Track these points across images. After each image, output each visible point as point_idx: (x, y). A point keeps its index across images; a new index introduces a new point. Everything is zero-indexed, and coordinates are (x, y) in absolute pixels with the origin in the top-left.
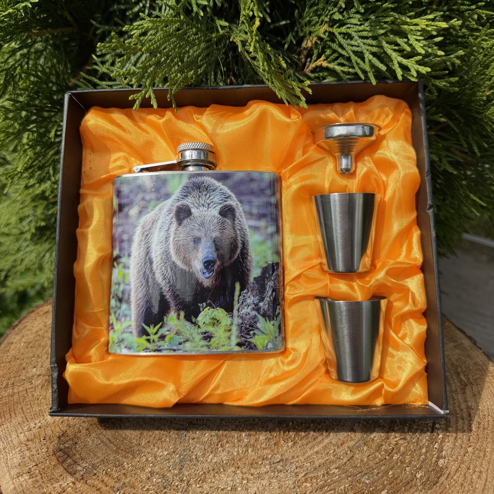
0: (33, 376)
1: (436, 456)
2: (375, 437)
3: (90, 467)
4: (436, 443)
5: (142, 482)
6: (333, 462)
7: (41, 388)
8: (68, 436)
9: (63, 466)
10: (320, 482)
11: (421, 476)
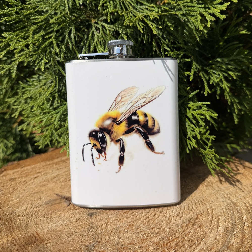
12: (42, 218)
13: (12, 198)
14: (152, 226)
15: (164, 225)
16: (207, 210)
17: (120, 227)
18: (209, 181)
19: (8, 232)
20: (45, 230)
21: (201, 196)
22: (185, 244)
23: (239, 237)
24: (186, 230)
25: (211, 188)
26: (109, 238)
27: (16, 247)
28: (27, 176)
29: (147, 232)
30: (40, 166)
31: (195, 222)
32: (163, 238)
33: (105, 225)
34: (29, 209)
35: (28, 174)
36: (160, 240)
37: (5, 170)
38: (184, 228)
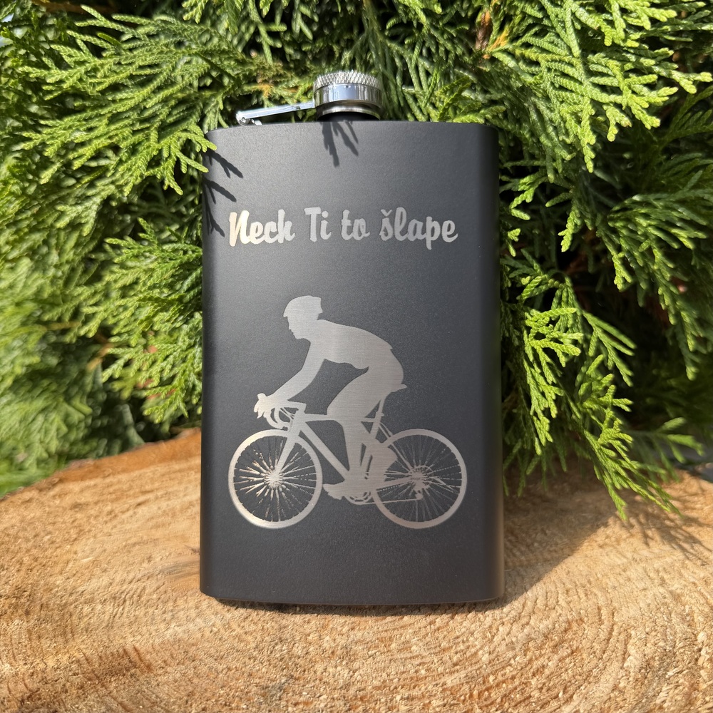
12: (151, 611)
13: (76, 553)
14: (444, 644)
15: (477, 643)
16: (596, 611)
17: (356, 643)
18: (611, 534)
19: (60, 640)
20: (157, 640)
21: (584, 574)
22: (530, 696)
23: (681, 688)
24: (536, 659)
25: (614, 551)
26: (325, 670)
27: (78, 680)
28: (117, 499)
29: (428, 660)
30: (154, 474)
31: (562, 641)
32: (469, 679)
33: (317, 634)
34: (117, 585)
35: (122, 495)
36: (462, 681)
37: (61, 481)
38: (529, 654)
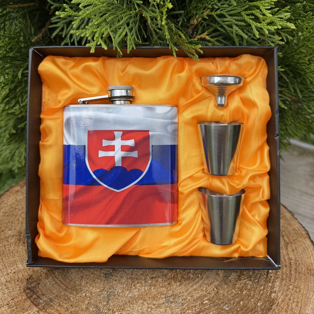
0: (9, 236)
1: (269, 291)
2: (232, 279)
3: (48, 300)
4: (270, 282)
5: (83, 310)
6: (205, 296)
7: (15, 245)
8: (33, 279)
9: (30, 300)
10: (197, 309)
11: (261, 305)
